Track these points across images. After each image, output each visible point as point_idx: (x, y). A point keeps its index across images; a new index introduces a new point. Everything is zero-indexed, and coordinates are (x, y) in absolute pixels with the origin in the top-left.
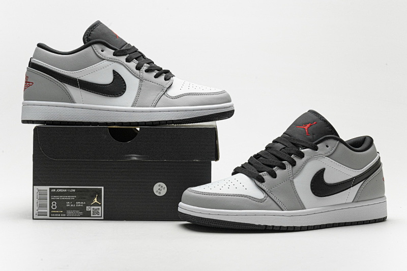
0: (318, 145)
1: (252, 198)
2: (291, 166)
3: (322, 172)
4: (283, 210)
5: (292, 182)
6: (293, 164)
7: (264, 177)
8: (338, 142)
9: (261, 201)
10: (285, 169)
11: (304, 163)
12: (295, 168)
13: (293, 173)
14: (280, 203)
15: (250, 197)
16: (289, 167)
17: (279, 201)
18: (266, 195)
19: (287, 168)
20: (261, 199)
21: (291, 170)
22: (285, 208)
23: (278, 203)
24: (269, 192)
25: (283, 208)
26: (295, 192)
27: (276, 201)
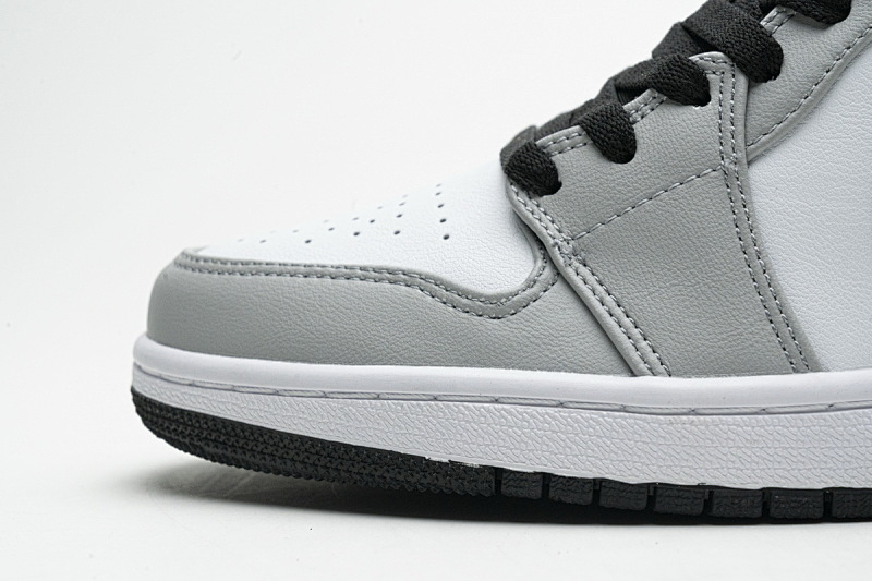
1: (449, 287)
2: (742, 81)
4: (633, 374)
5: (734, 183)
6: (762, 63)
7: (557, 159)
9: (497, 307)
10: (703, 99)
11: (839, 56)
12: (772, 92)
13: (752, 122)
14: (627, 321)
15: (438, 282)
16: (728, 86)
17: (619, 311)
18: (548, 272)
19: (715, 95)
20: (498, 297)
21: (740, 110)
22: (653, 357)
23: (610, 322)
24: (567, 249)
25: (635, 356)
26: (752, 250)
27: (602, 310)
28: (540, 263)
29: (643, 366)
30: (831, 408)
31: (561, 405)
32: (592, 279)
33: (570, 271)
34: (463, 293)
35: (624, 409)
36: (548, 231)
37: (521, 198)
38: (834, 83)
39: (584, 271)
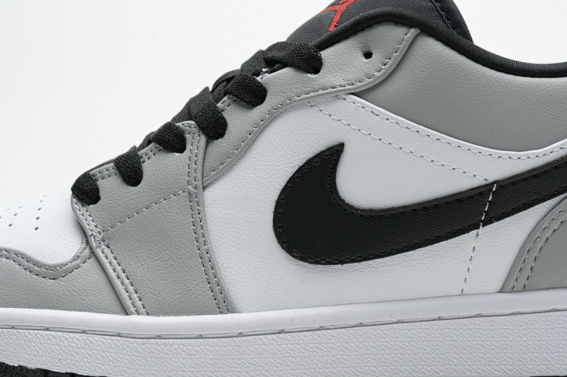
0: (324, 54)
2: (203, 139)
3: (328, 160)
4: (127, 314)
5: (195, 200)
6: (214, 127)
7: (100, 183)
8: (413, 32)
9: (54, 272)
11: (257, 125)
12: (220, 145)
13: (207, 164)
14: (127, 282)
15: (24, 256)
16: (195, 142)
17: (123, 275)
18: (87, 251)
19: (189, 147)
20: (55, 266)
21: (201, 156)
22: (139, 304)
23: (117, 281)
24: (99, 237)
25: (129, 303)
26: (202, 240)
27: (113, 275)
28: (84, 245)
29: (133, 309)
30: (240, 335)
31: (84, 332)
32: (111, 256)
33: (99, 251)
34: (36, 263)
35: (119, 335)
36: (90, 227)
37: (77, 206)
38: (254, 141)
39: (107, 251)
